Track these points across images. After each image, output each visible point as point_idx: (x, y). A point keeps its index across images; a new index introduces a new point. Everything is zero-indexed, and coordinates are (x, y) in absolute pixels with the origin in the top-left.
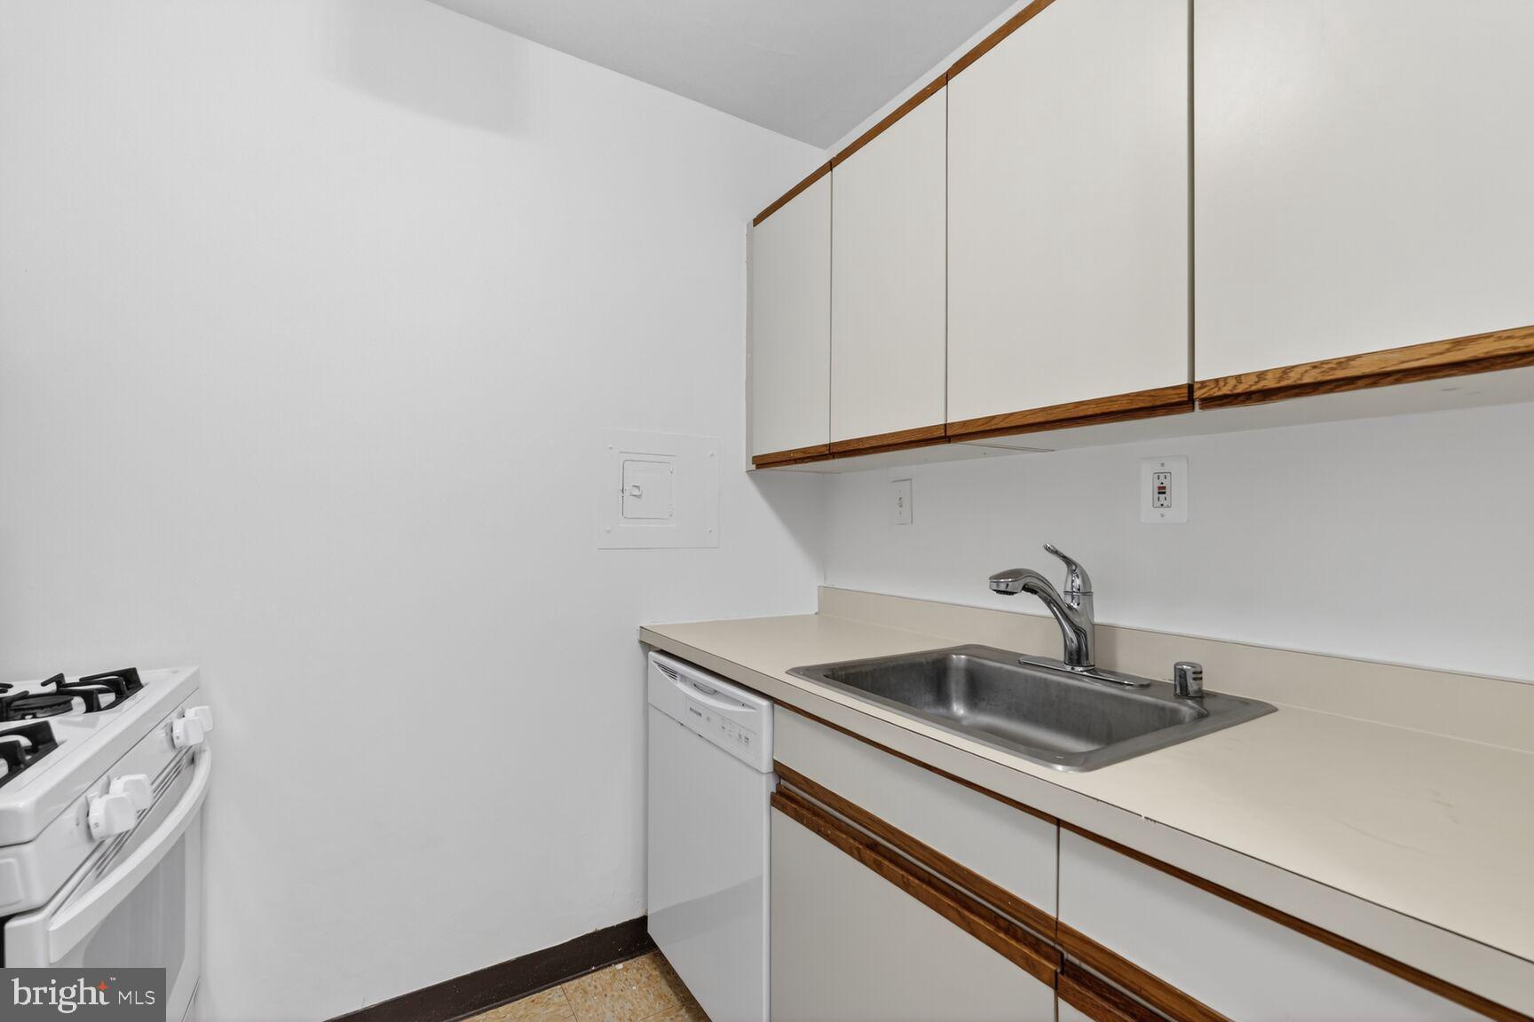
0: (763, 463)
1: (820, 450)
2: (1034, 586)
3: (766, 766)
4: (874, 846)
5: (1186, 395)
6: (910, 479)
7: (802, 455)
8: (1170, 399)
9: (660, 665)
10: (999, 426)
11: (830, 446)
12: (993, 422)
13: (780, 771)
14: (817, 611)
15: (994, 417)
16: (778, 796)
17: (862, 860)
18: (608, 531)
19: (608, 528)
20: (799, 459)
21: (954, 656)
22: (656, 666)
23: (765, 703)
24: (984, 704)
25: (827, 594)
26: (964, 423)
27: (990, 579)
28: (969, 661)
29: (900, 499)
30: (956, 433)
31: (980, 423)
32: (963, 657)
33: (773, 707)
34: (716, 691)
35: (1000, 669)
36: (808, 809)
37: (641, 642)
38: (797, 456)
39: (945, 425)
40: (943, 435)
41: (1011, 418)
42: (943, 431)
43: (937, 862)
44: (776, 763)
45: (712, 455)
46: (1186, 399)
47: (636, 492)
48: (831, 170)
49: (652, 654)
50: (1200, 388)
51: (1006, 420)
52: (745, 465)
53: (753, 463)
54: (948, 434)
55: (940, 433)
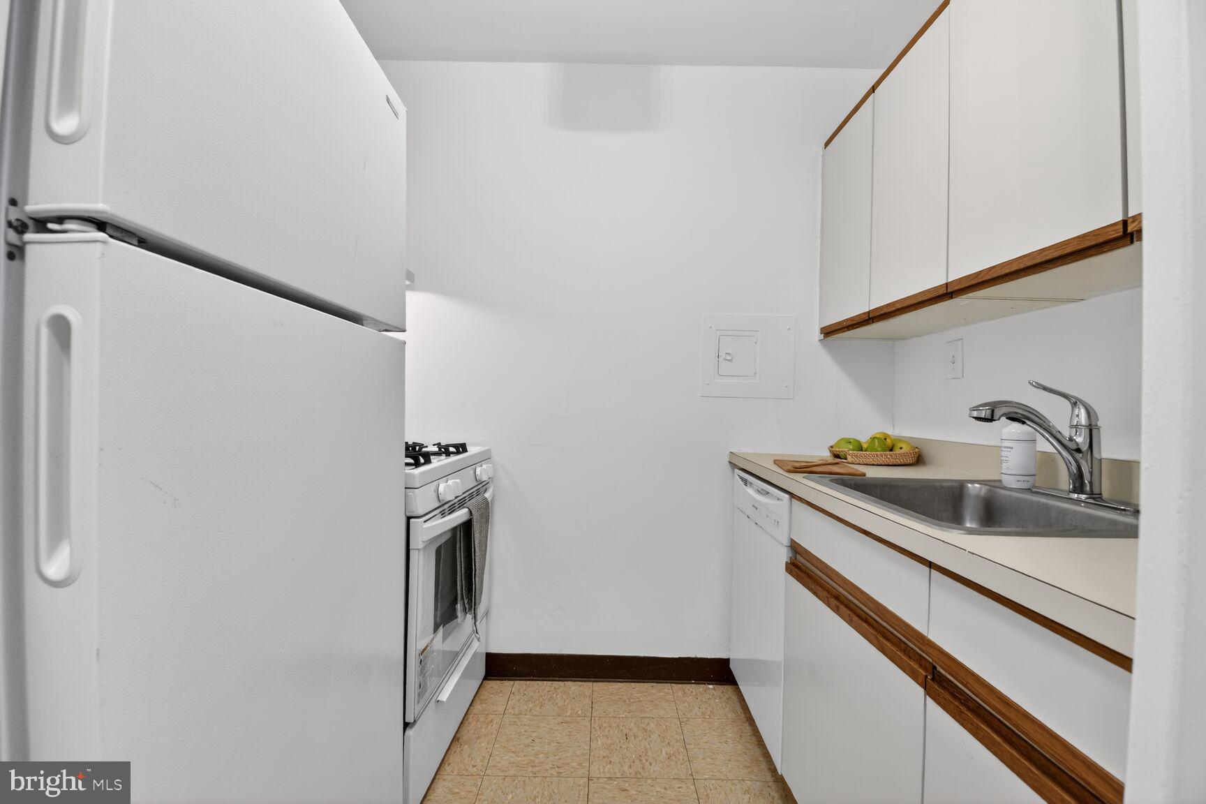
0: (829, 332)
1: (863, 317)
2: (1019, 416)
3: (786, 542)
4: (837, 598)
5: (1122, 230)
6: (962, 339)
7: (852, 323)
8: (1110, 235)
9: (741, 478)
10: (984, 279)
11: (869, 312)
12: (981, 276)
13: (795, 548)
16: (791, 566)
17: (829, 605)
18: (708, 385)
19: (707, 383)
20: (851, 325)
21: (970, 485)
22: (739, 480)
23: (787, 496)
29: (953, 357)
31: (971, 278)
33: (791, 500)
34: (768, 493)
35: (1011, 496)
36: (805, 573)
37: (730, 462)
38: (848, 324)
39: (947, 284)
40: (946, 292)
41: (993, 271)
42: (945, 289)
43: (869, 603)
44: (792, 541)
45: (789, 329)
46: (1121, 234)
47: (729, 358)
48: (874, 92)
49: (737, 471)
50: (1133, 222)
51: (990, 273)
52: (817, 335)
53: (821, 334)
54: (949, 291)
55: (943, 291)
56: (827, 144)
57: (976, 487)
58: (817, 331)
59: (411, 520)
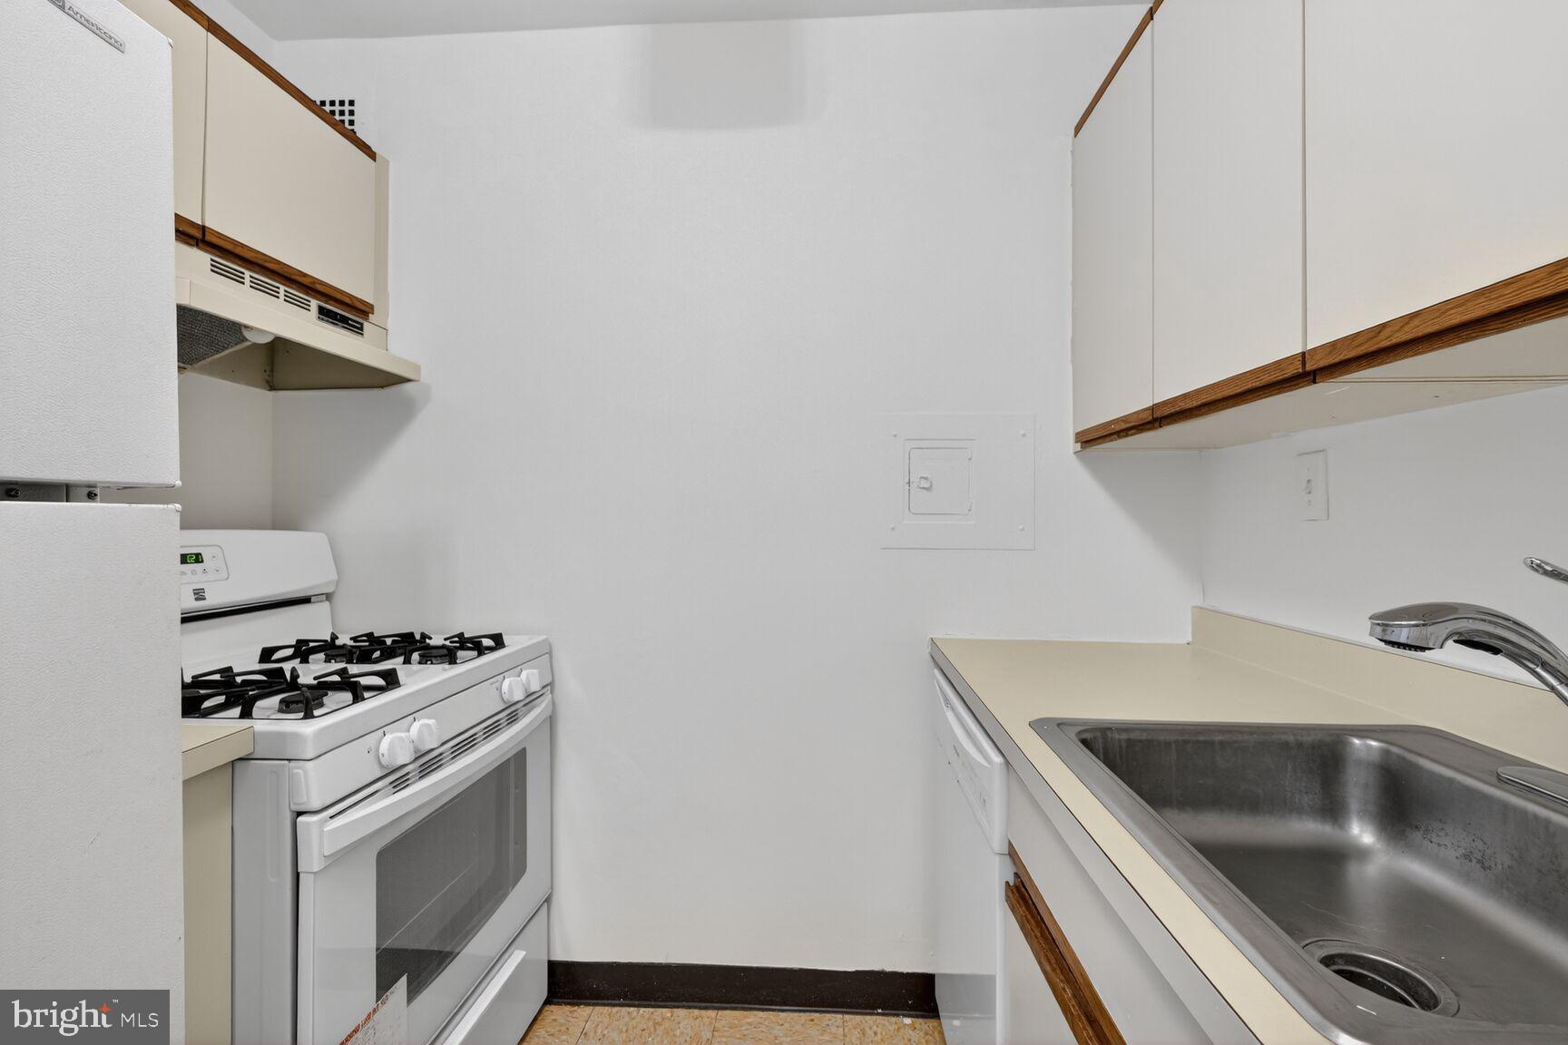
0: (1089, 439)
1: (1140, 416)
3: (999, 845)
6: (1326, 449)
7: (1124, 426)
10: (1395, 340)
11: (1153, 408)
12: (1383, 335)
14: (1190, 640)
15: (1383, 326)
18: (893, 529)
19: (892, 526)
21: (1357, 741)
23: (997, 760)
24: (1417, 836)
25: (1204, 618)
26: (1333, 345)
27: (1370, 618)
28: (1386, 753)
29: (1309, 481)
30: (1322, 364)
31: (1360, 340)
32: (1374, 743)
33: (1008, 768)
38: (1118, 428)
39: (1304, 354)
40: (1300, 370)
41: (1416, 322)
42: (1300, 364)
44: (1010, 844)
45: (1024, 435)
47: (926, 485)
48: (1152, 19)
52: (1071, 446)
53: (1076, 442)
54: (1308, 368)
55: (1296, 368)
56: (1078, 129)
57: (1371, 746)
58: (1072, 438)
59: (300, 819)
